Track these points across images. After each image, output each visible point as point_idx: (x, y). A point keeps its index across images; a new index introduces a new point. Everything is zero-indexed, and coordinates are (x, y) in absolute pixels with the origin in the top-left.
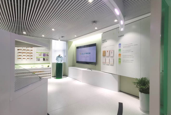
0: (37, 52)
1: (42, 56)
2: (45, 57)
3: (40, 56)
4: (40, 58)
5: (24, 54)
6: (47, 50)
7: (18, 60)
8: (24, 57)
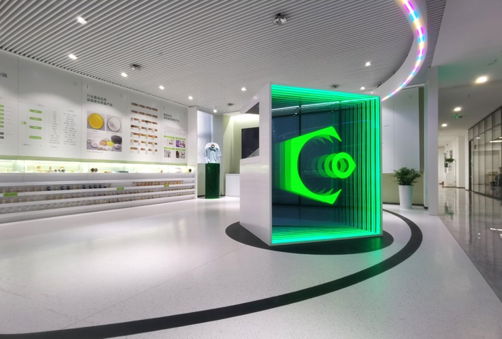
0: (165, 136)
1: (174, 146)
2: (180, 150)
3: (171, 146)
4: (172, 151)
5: (143, 139)
6: (182, 132)
7: (131, 152)
8: (143, 146)
